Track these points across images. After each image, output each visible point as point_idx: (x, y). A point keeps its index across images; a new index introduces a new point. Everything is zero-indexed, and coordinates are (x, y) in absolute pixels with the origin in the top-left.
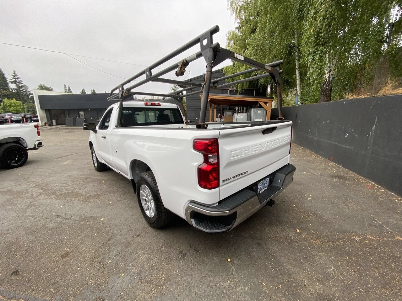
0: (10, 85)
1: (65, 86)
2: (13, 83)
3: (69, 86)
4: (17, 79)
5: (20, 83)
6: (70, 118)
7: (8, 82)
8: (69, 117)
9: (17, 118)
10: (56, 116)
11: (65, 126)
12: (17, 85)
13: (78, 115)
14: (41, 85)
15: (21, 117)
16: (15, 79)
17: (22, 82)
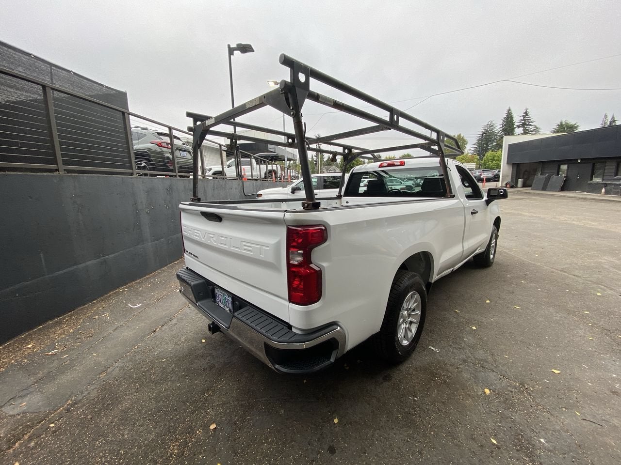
1: (606, 116)
2: (521, 127)
3: (613, 116)
4: (527, 120)
5: (530, 125)
6: (542, 177)
7: (515, 126)
8: (541, 175)
9: (488, 175)
10: (526, 173)
11: (530, 188)
13: (556, 172)
14: (561, 123)
15: (493, 174)
17: (533, 124)
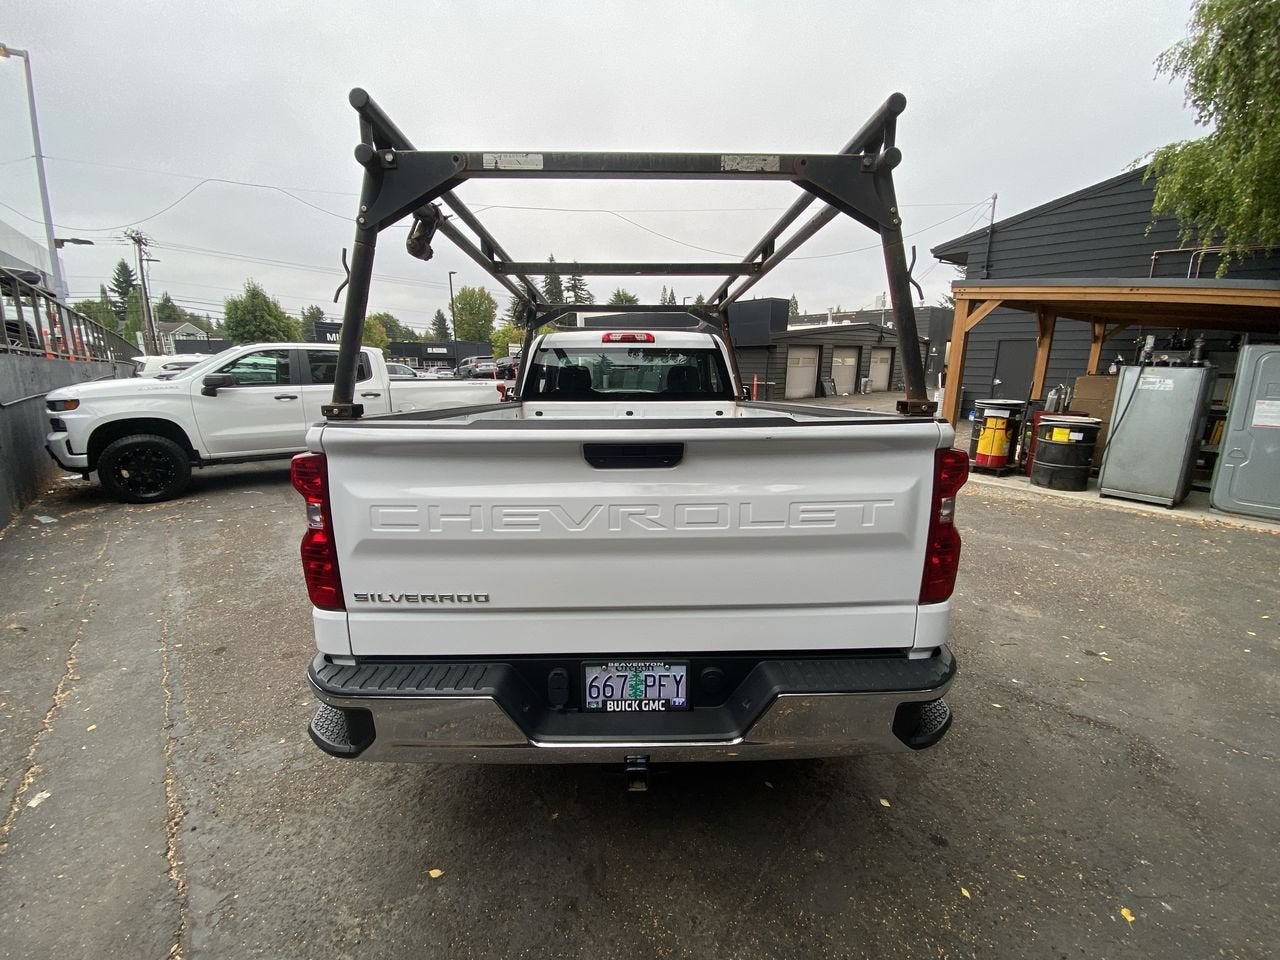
0: (566, 294)
1: (665, 289)
5: (583, 290)
7: (563, 288)
12: (576, 296)
16: (575, 280)
17: (585, 288)
